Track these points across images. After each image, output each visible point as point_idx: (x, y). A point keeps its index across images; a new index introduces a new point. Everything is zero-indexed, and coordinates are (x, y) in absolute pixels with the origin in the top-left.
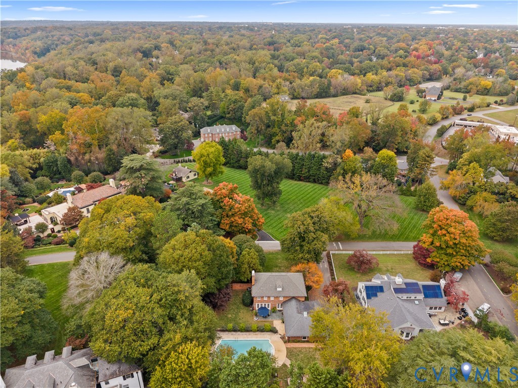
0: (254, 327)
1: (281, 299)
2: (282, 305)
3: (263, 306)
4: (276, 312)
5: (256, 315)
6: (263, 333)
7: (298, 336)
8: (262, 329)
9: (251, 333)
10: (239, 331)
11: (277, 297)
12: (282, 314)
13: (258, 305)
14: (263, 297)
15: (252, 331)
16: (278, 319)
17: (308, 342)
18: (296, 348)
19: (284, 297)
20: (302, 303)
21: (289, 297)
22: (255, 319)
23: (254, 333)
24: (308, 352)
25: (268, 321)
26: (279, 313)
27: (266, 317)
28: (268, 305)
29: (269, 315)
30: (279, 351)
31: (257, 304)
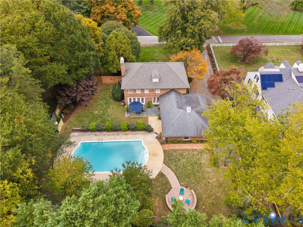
0: (124, 125)
1: (158, 92)
2: (158, 99)
3: (136, 100)
4: (151, 107)
5: (128, 111)
6: (135, 133)
7: (179, 136)
8: (133, 127)
9: (120, 133)
10: (104, 130)
11: (152, 90)
12: (159, 109)
13: (130, 99)
14: (135, 90)
15: (120, 130)
16: (154, 114)
17: (190, 142)
18: (175, 151)
19: (161, 89)
20: (183, 97)
21: (168, 89)
22: (127, 115)
23: (124, 133)
24: (191, 155)
25: (142, 118)
26: (155, 108)
27: (139, 113)
28: (142, 99)
29: (143, 111)
30: (154, 155)
31: (128, 98)
